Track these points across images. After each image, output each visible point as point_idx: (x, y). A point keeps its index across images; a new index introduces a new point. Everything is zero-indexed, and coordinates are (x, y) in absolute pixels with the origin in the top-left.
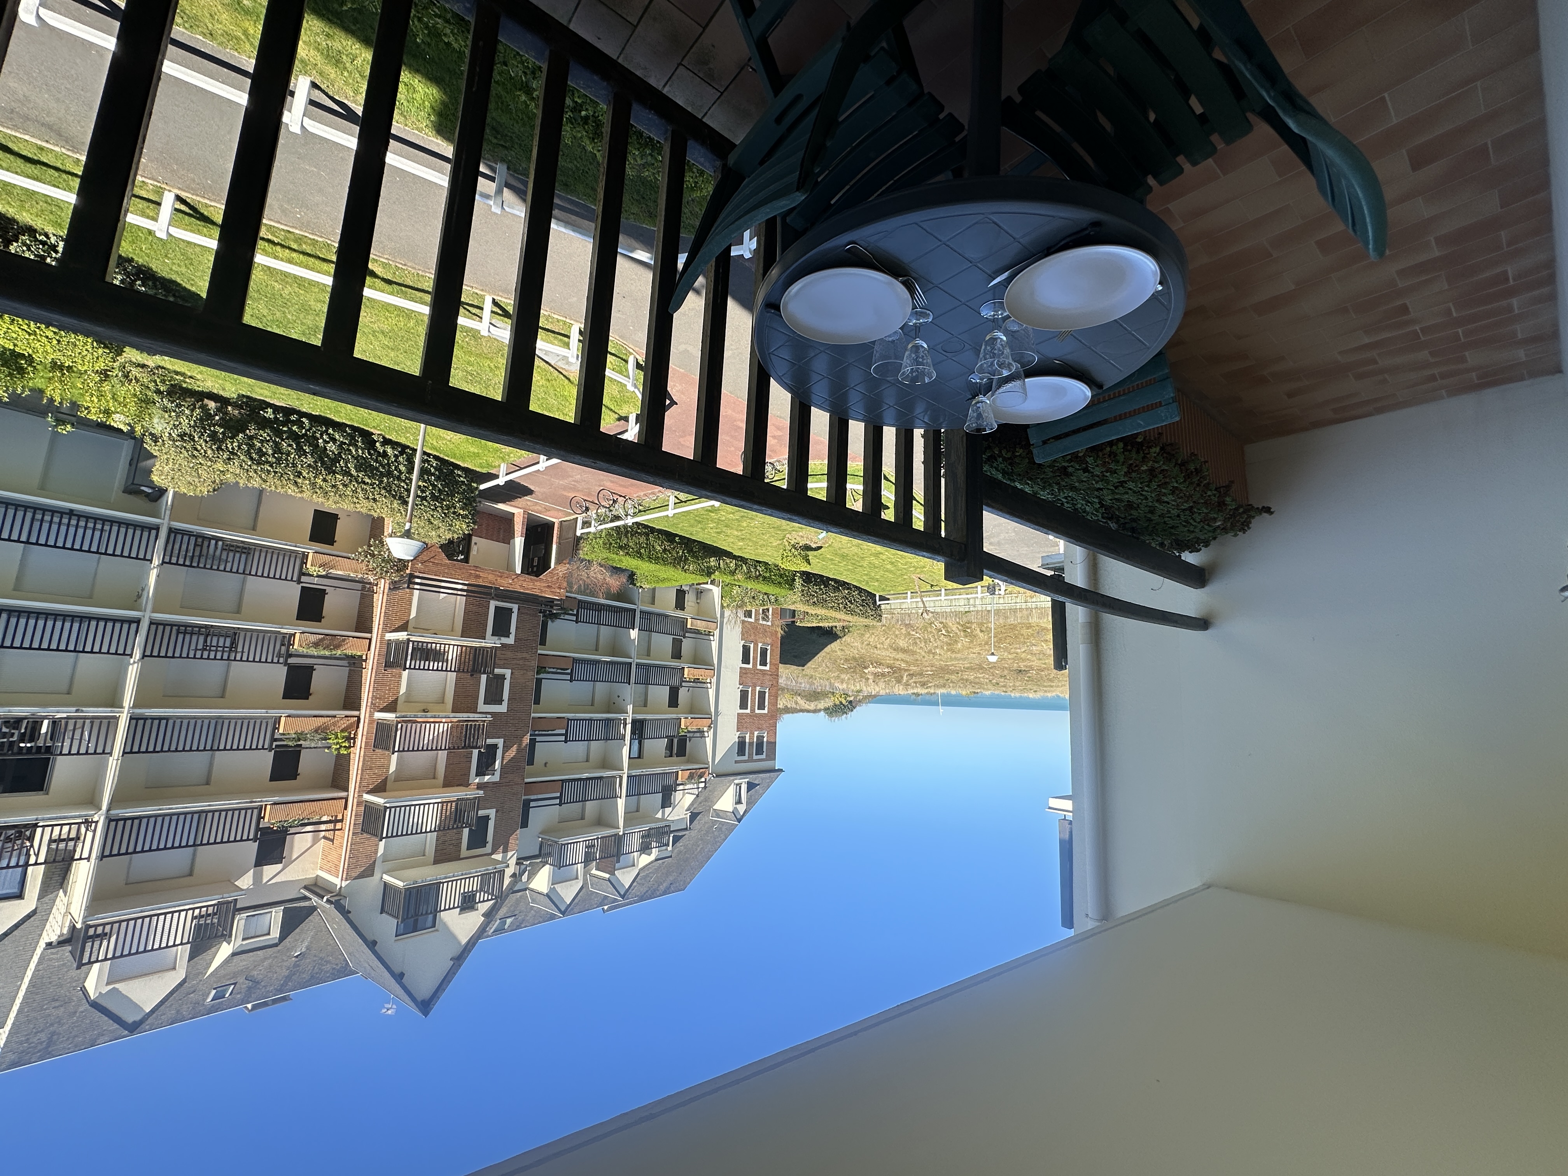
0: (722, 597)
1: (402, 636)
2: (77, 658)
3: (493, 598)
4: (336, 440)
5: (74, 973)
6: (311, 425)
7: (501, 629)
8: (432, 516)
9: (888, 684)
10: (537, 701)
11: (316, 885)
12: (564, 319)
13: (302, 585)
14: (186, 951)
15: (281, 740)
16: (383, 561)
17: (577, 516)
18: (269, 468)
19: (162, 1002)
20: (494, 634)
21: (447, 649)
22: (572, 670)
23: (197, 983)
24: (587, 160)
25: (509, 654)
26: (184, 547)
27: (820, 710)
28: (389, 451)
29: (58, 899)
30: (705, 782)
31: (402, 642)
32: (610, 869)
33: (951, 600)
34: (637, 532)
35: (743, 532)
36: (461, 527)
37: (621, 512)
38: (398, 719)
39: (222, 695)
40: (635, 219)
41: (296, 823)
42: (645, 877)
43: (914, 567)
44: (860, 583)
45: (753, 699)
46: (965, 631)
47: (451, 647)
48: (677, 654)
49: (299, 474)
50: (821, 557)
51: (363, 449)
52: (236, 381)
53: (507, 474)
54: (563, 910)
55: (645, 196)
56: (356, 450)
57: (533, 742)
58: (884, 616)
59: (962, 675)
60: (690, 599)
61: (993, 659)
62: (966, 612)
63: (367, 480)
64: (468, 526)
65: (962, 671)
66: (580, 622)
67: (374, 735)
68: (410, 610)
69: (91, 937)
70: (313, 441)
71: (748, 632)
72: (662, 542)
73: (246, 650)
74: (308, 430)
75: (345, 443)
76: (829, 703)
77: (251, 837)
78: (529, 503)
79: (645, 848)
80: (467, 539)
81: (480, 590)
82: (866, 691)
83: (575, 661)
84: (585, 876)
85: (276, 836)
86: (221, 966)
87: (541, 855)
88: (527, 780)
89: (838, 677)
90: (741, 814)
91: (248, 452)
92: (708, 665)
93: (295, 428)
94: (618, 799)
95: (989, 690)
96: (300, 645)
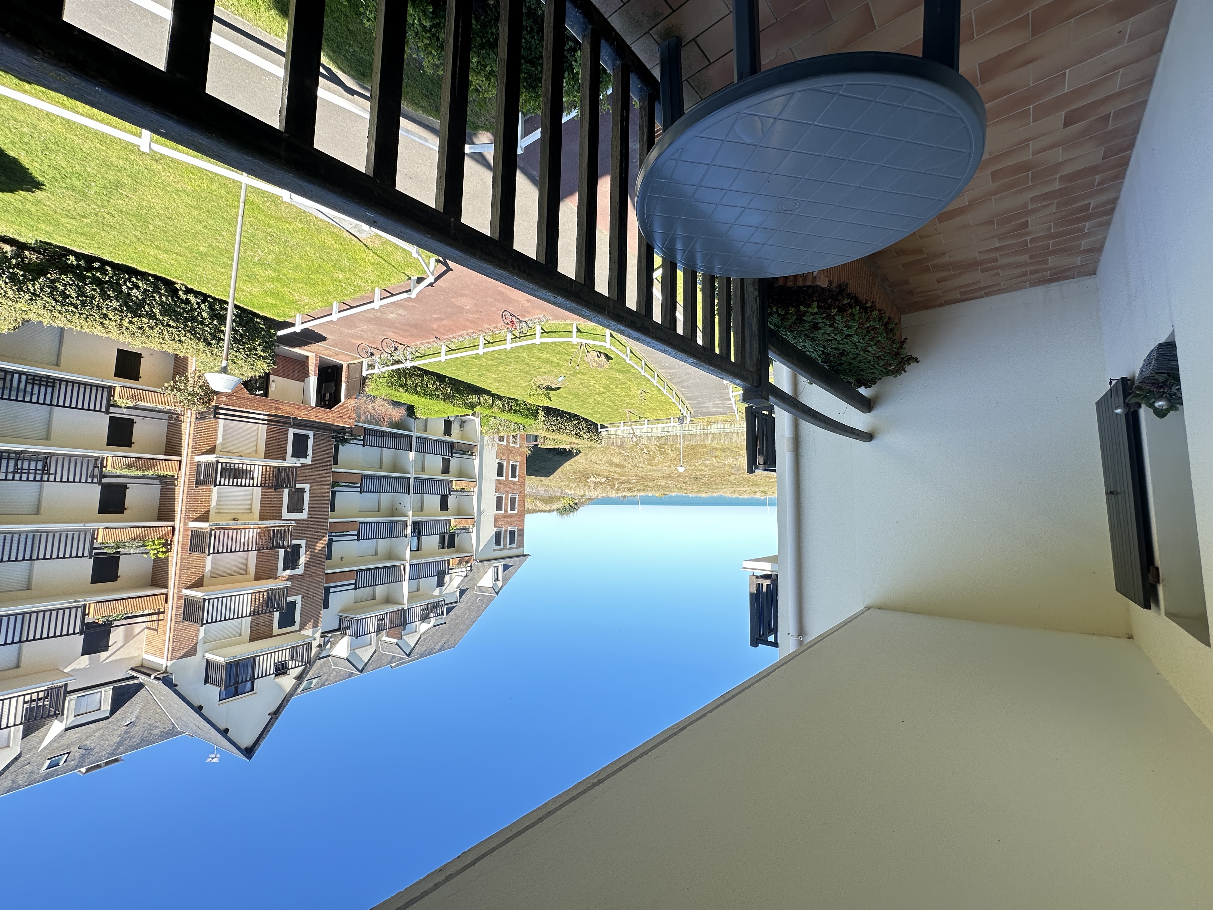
0: (481, 426)
1: (211, 458)
3: (292, 426)
4: (140, 287)
6: (114, 272)
7: (299, 451)
8: (235, 357)
9: (605, 490)
10: (333, 510)
11: (142, 666)
13: (110, 415)
14: (18, 731)
15: (100, 548)
16: (190, 394)
17: (363, 359)
18: (74, 310)
20: (293, 456)
21: (253, 469)
22: (361, 484)
23: (31, 757)
25: (307, 472)
27: (553, 510)
28: (191, 298)
30: (471, 566)
31: (211, 463)
32: (398, 635)
33: (652, 428)
34: (413, 374)
35: (500, 375)
36: (262, 367)
37: (401, 357)
38: (211, 527)
39: (36, 512)
41: (120, 616)
42: (424, 640)
43: (627, 403)
44: (587, 415)
45: (506, 503)
46: (660, 450)
47: (257, 467)
48: (446, 470)
49: (105, 316)
50: (559, 395)
51: (166, 297)
52: (33, 227)
53: (302, 323)
54: (360, 669)
56: (160, 297)
57: (330, 542)
58: (603, 440)
59: (657, 482)
60: (455, 427)
61: (681, 470)
62: (662, 437)
63: (172, 323)
64: (268, 366)
65: (657, 479)
66: (367, 445)
67: (189, 541)
68: (216, 436)
70: (116, 287)
71: (501, 452)
72: (434, 382)
73: (59, 471)
74: (112, 277)
75: (149, 291)
76: (560, 505)
77: (77, 631)
78: (321, 348)
79: (424, 618)
80: (266, 378)
81: (279, 419)
82: (588, 494)
83: (364, 476)
84: (377, 641)
85: (101, 629)
86: (55, 740)
87: (341, 629)
88: (327, 572)
89: (568, 486)
90: (498, 589)
91: (52, 294)
92: (472, 478)
93: (98, 275)
94: (403, 582)
95: (675, 492)
96: (113, 466)
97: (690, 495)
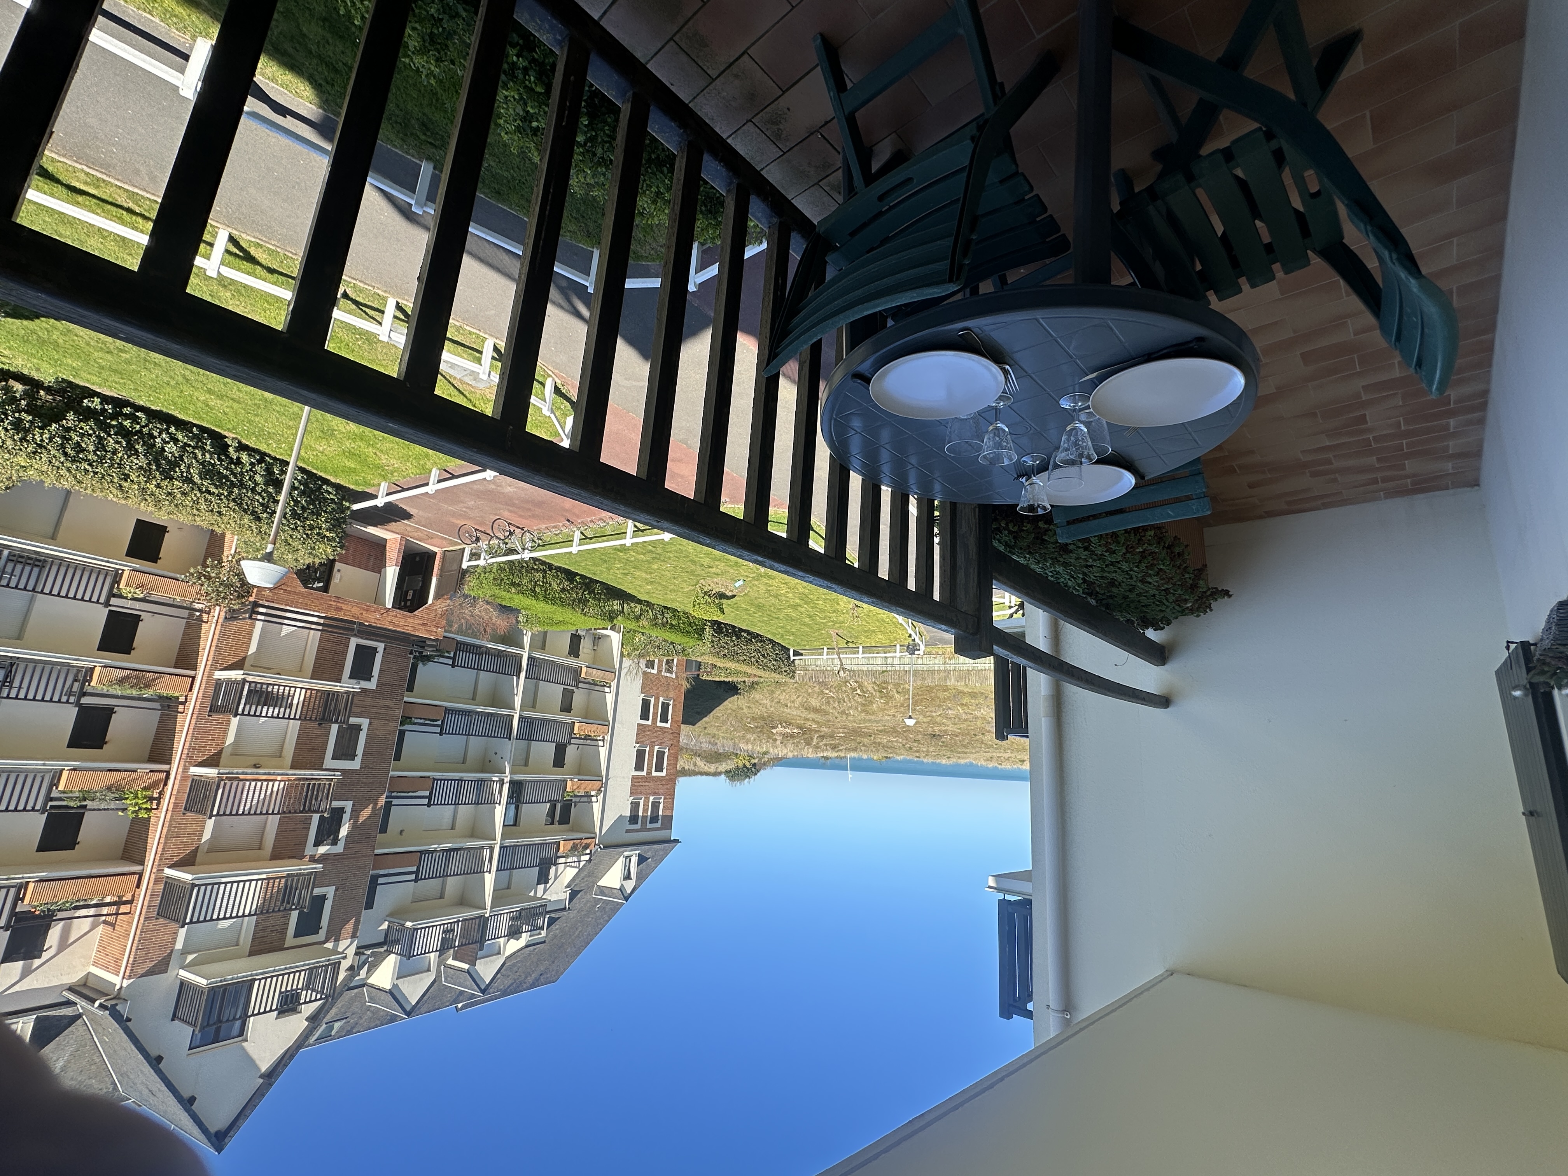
0: (622, 644)
1: (236, 675)
3: (355, 635)
4: (178, 440)
6: (149, 420)
7: (361, 672)
8: (291, 536)
9: (797, 746)
10: (398, 758)
11: (85, 985)
12: (478, 332)
13: (110, 608)
15: (59, 799)
16: (221, 585)
17: (465, 546)
18: (87, 467)
20: (352, 676)
21: (292, 692)
22: (443, 722)
24: (525, 171)
25: (369, 701)
27: (720, 774)
28: (245, 458)
30: (590, 854)
31: (235, 682)
32: (470, 958)
33: (868, 658)
34: (533, 568)
35: (653, 575)
36: (325, 551)
37: (517, 545)
38: (220, 776)
40: (571, 237)
41: (67, 905)
42: (510, 968)
43: (832, 621)
44: (775, 636)
45: (650, 760)
46: (880, 692)
47: (298, 690)
48: (567, 708)
49: (126, 477)
50: (736, 606)
51: (211, 454)
52: (56, 362)
53: (388, 494)
54: (408, 1010)
55: (585, 215)
56: (203, 454)
57: (388, 805)
58: (797, 672)
59: (875, 738)
60: (585, 646)
61: (910, 722)
62: (883, 672)
63: (212, 489)
64: (334, 551)
65: (875, 735)
66: (457, 666)
67: (186, 795)
68: (249, 644)
70: (148, 439)
71: (648, 683)
72: (561, 581)
73: (25, 684)
74: (144, 426)
75: (189, 446)
76: (730, 765)
77: (2, 924)
78: (409, 529)
79: (514, 933)
80: (329, 567)
81: (339, 624)
82: (773, 752)
83: (447, 710)
84: (439, 967)
85: (34, 923)
87: (389, 942)
88: (377, 851)
89: (744, 737)
90: (629, 891)
91: (62, 446)
92: (602, 721)
93: (127, 423)
94: (486, 874)
95: (902, 755)
96: (100, 681)
97: (925, 760)
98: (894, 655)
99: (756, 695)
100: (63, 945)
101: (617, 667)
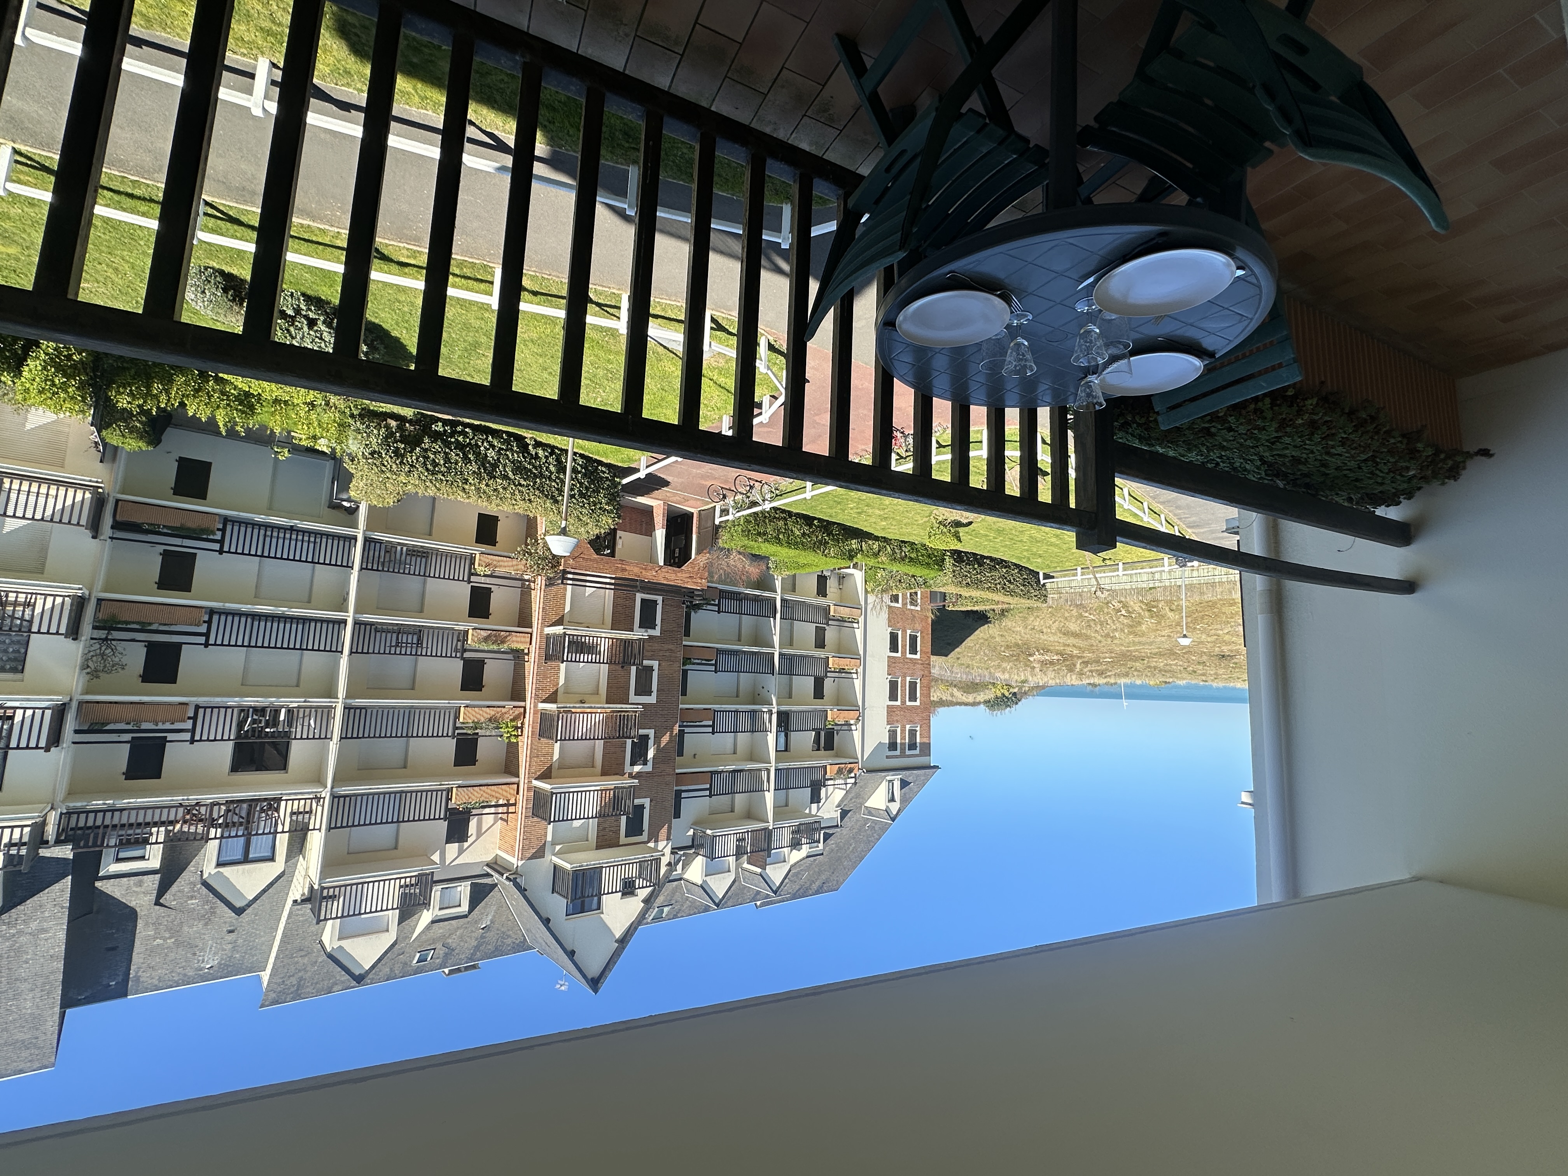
0: (866, 581)
1: (558, 630)
2: (302, 655)
3: (639, 590)
5: (314, 928)
6: (474, 434)
7: (647, 621)
8: (581, 513)
9: (1059, 673)
10: (684, 693)
11: (496, 863)
13: (471, 584)
14: (396, 915)
15: (462, 728)
16: (539, 558)
17: (715, 504)
18: (442, 477)
19: (380, 960)
20: (641, 627)
21: (599, 642)
22: (716, 661)
23: (405, 946)
25: (656, 646)
26: (377, 554)
27: (979, 703)
28: (541, 453)
29: (299, 864)
30: (855, 777)
31: (559, 636)
32: (761, 863)
33: (1131, 575)
34: (775, 518)
35: (886, 511)
36: (607, 522)
37: (759, 498)
38: (559, 710)
39: (412, 687)
41: (477, 805)
42: (796, 874)
44: (1020, 560)
45: (903, 691)
46: (1150, 611)
47: (603, 639)
48: (820, 644)
49: (466, 481)
50: (973, 533)
51: (518, 453)
53: (647, 467)
54: (717, 902)
56: (513, 455)
57: (682, 733)
58: (1050, 596)
59: (1148, 662)
60: (832, 585)
61: (1185, 642)
63: (523, 482)
64: (613, 521)
65: (1148, 657)
66: (722, 612)
67: (539, 725)
68: (564, 605)
69: (325, 898)
70: (477, 449)
71: (894, 617)
72: (801, 526)
73: (430, 646)
74: (472, 439)
75: (502, 449)
76: (989, 695)
77: (442, 816)
78: (668, 495)
79: (795, 845)
80: (613, 533)
81: (626, 583)
82: (1033, 681)
83: (719, 651)
84: (737, 869)
85: (460, 817)
86: (423, 932)
87: (696, 845)
88: (678, 771)
89: (999, 666)
90: (895, 813)
91: (425, 464)
92: (853, 654)
93: (461, 439)
94: (766, 793)
95: (1184, 679)
96: (473, 640)
97: (1215, 685)
98: (1162, 569)
99: (1006, 622)
100: (479, 834)
101: (863, 603)
